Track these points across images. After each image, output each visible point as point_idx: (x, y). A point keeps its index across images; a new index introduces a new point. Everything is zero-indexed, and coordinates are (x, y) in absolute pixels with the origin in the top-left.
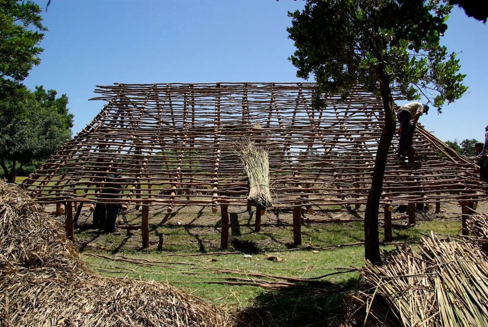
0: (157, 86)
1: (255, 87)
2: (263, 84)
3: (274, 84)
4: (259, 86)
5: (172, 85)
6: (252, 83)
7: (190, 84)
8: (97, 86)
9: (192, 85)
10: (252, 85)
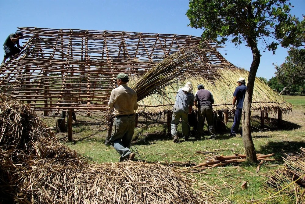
0: (63, 30)
1: (129, 35)
2: (134, 33)
3: (141, 33)
4: (131, 34)
5: (74, 31)
6: (127, 32)
7: (86, 31)
8: (18, 28)
9: (88, 32)
10: (127, 33)
